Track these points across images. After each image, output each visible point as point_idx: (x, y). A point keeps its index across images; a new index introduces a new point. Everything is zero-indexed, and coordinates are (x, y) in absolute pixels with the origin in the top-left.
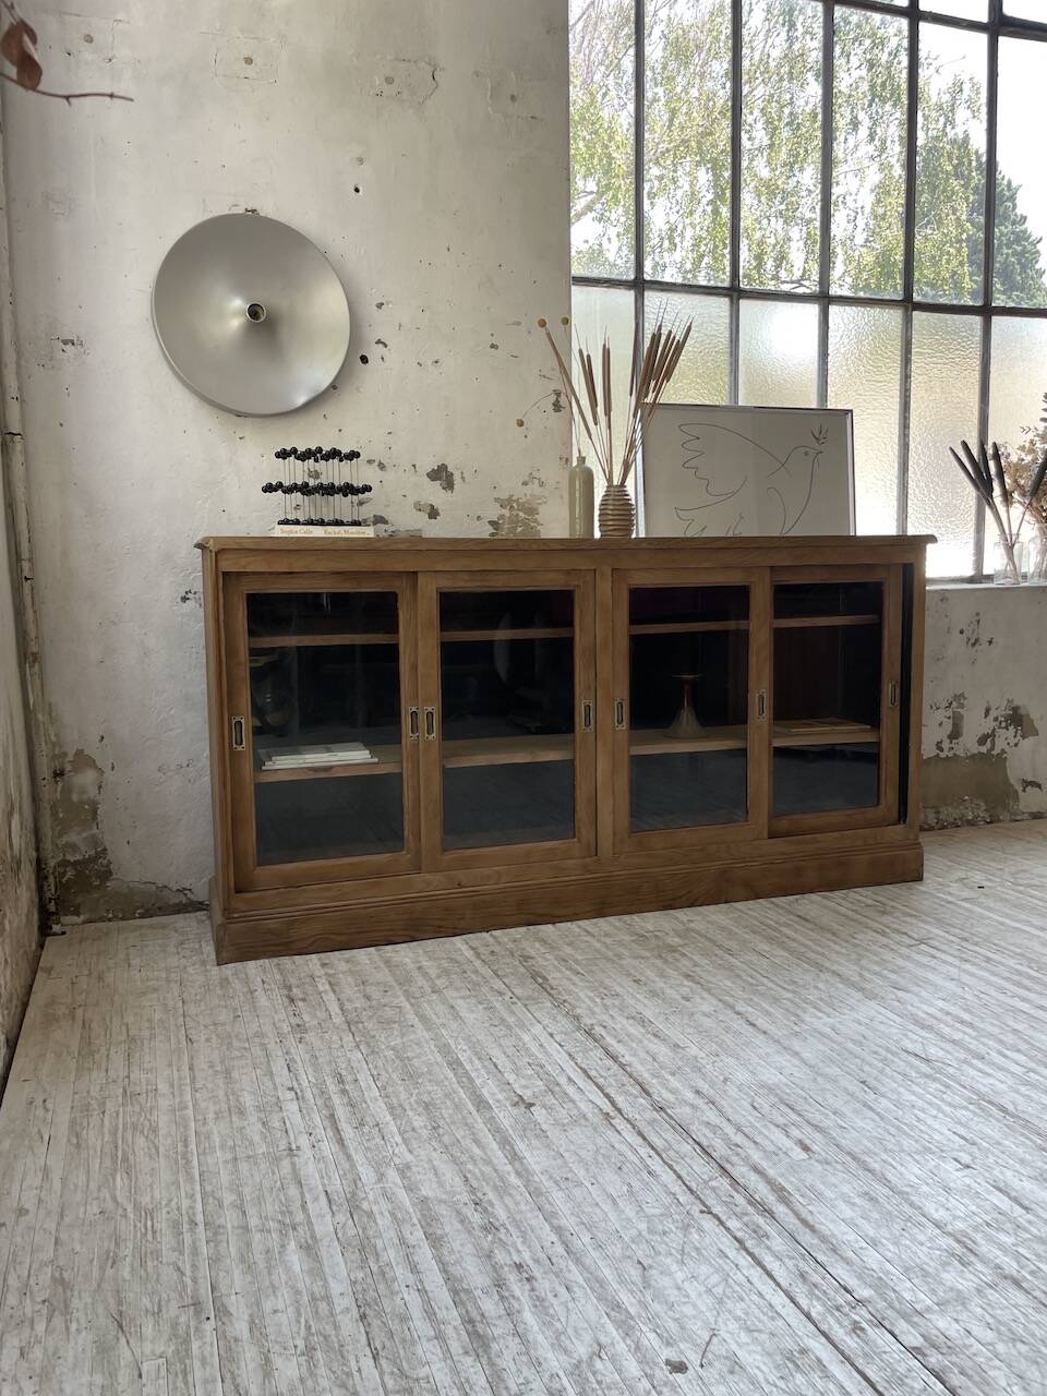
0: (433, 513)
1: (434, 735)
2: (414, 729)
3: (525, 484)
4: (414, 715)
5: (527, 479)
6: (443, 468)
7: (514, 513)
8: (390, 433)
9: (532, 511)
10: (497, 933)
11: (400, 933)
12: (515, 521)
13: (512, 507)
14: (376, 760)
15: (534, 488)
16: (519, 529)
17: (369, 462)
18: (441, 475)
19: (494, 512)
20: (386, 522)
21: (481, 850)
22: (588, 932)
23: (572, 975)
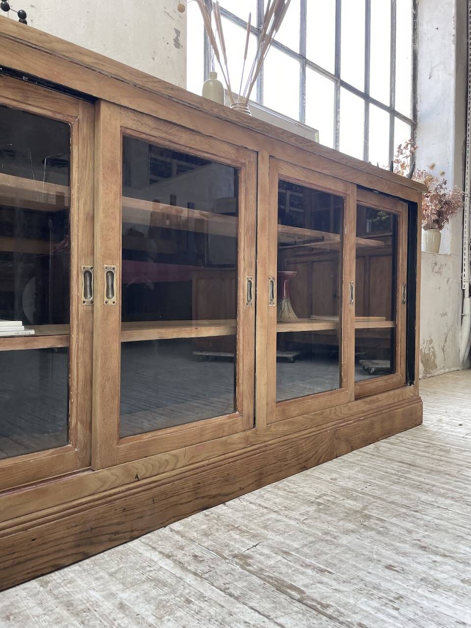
1: (114, 299)
2: (89, 290)
4: (88, 274)
10: (176, 526)
11: (70, 552)
14: (32, 332)
21: (159, 433)
22: (266, 508)
23: (318, 575)
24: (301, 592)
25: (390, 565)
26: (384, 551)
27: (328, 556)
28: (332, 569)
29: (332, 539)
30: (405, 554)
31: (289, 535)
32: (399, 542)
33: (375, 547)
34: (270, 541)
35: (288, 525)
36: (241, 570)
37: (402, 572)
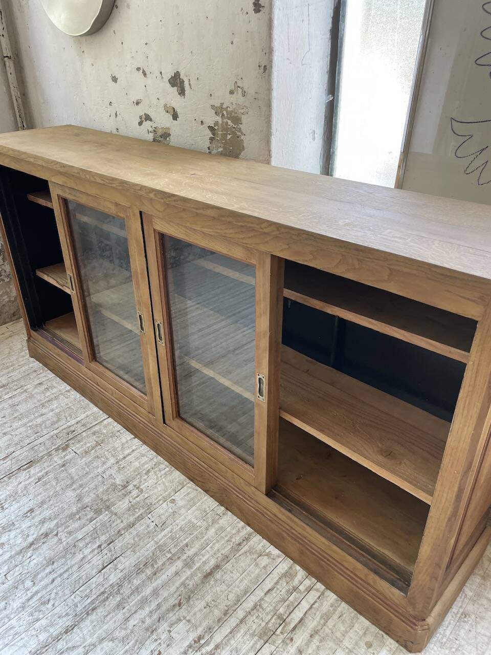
0: (175, 117)
3: (231, 92)
5: (233, 87)
6: (177, 75)
7: (225, 120)
8: (146, 44)
9: (237, 120)
12: (225, 128)
13: (223, 115)
15: (238, 96)
16: (229, 137)
17: (138, 69)
18: (176, 81)
19: (211, 118)
20: (151, 120)
22: (125, 458)
23: (37, 477)
24: (25, 470)
25: (33, 512)
26: (51, 512)
27: (54, 484)
28: (40, 483)
29: (73, 488)
30: (43, 522)
31: (84, 468)
32: (57, 523)
33: (57, 508)
34: (79, 459)
35: (97, 467)
36: (53, 448)
37: (25, 515)
